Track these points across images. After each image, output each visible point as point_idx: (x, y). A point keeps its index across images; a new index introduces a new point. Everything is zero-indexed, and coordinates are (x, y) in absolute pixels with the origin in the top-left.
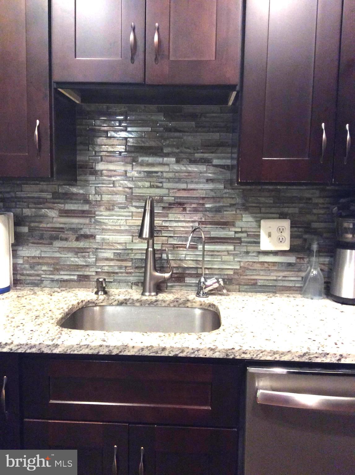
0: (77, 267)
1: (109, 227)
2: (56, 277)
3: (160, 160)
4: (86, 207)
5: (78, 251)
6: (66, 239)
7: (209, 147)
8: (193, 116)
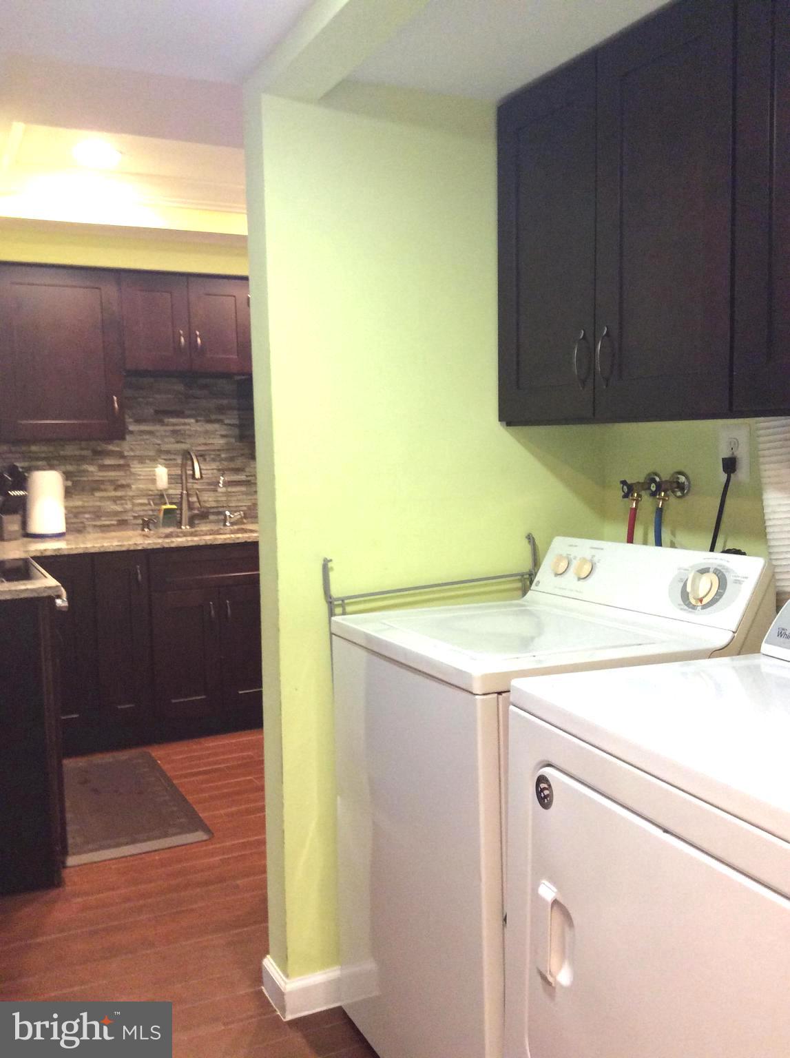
0: (116, 513)
1: (142, 477)
2: (98, 523)
3: (182, 420)
4: (122, 462)
5: (115, 500)
6: (105, 490)
7: (221, 410)
8: (205, 386)
